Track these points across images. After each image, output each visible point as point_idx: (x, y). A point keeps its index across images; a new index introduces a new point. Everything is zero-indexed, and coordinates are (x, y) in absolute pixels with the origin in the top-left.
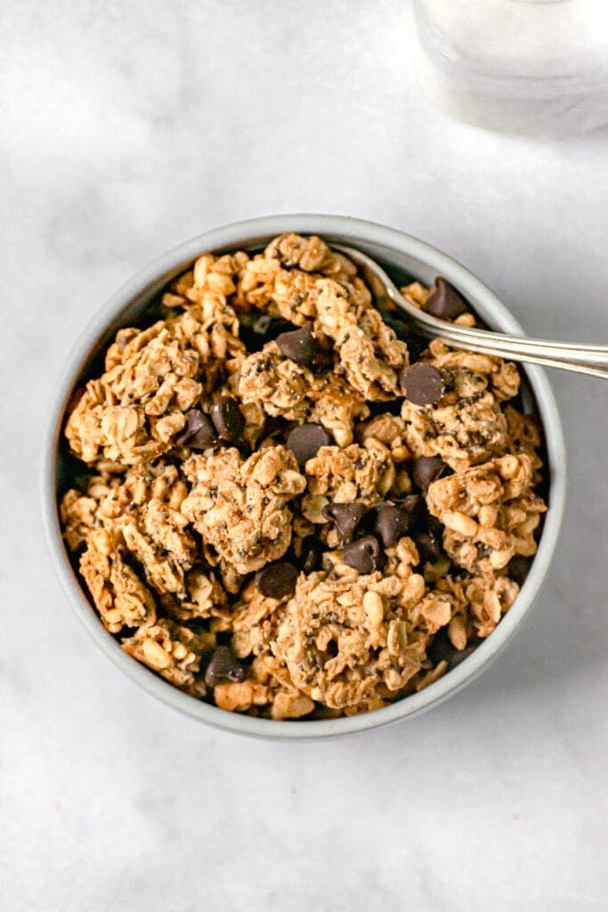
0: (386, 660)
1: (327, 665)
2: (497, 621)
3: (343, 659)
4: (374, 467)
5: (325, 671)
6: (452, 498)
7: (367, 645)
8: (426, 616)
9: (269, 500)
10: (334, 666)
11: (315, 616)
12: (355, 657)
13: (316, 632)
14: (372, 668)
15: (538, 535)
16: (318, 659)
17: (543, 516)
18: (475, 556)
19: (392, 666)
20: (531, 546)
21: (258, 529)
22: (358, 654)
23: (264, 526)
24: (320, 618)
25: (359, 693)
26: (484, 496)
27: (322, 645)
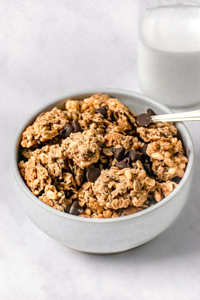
0: (133, 193)
1: (112, 193)
2: (171, 191)
3: (117, 190)
4: (128, 140)
5: (111, 195)
6: (155, 147)
7: (126, 186)
8: (147, 183)
9: (92, 140)
10: (115, 193)
11: (108, 177)
12: (122, 189)
13: (108, 182)
14: (128, 196)
15: (185, 170)
16: (108, 191)
17: (186, 164)
18: (163, 170)
19: (135, 196)
20: (182, 172)
21: (88, 147)
22: (123, 189)
23: (90, 146)
24: (109, 178)
25: (123, 203)
26: (166, 146)
27: (110, 186)
